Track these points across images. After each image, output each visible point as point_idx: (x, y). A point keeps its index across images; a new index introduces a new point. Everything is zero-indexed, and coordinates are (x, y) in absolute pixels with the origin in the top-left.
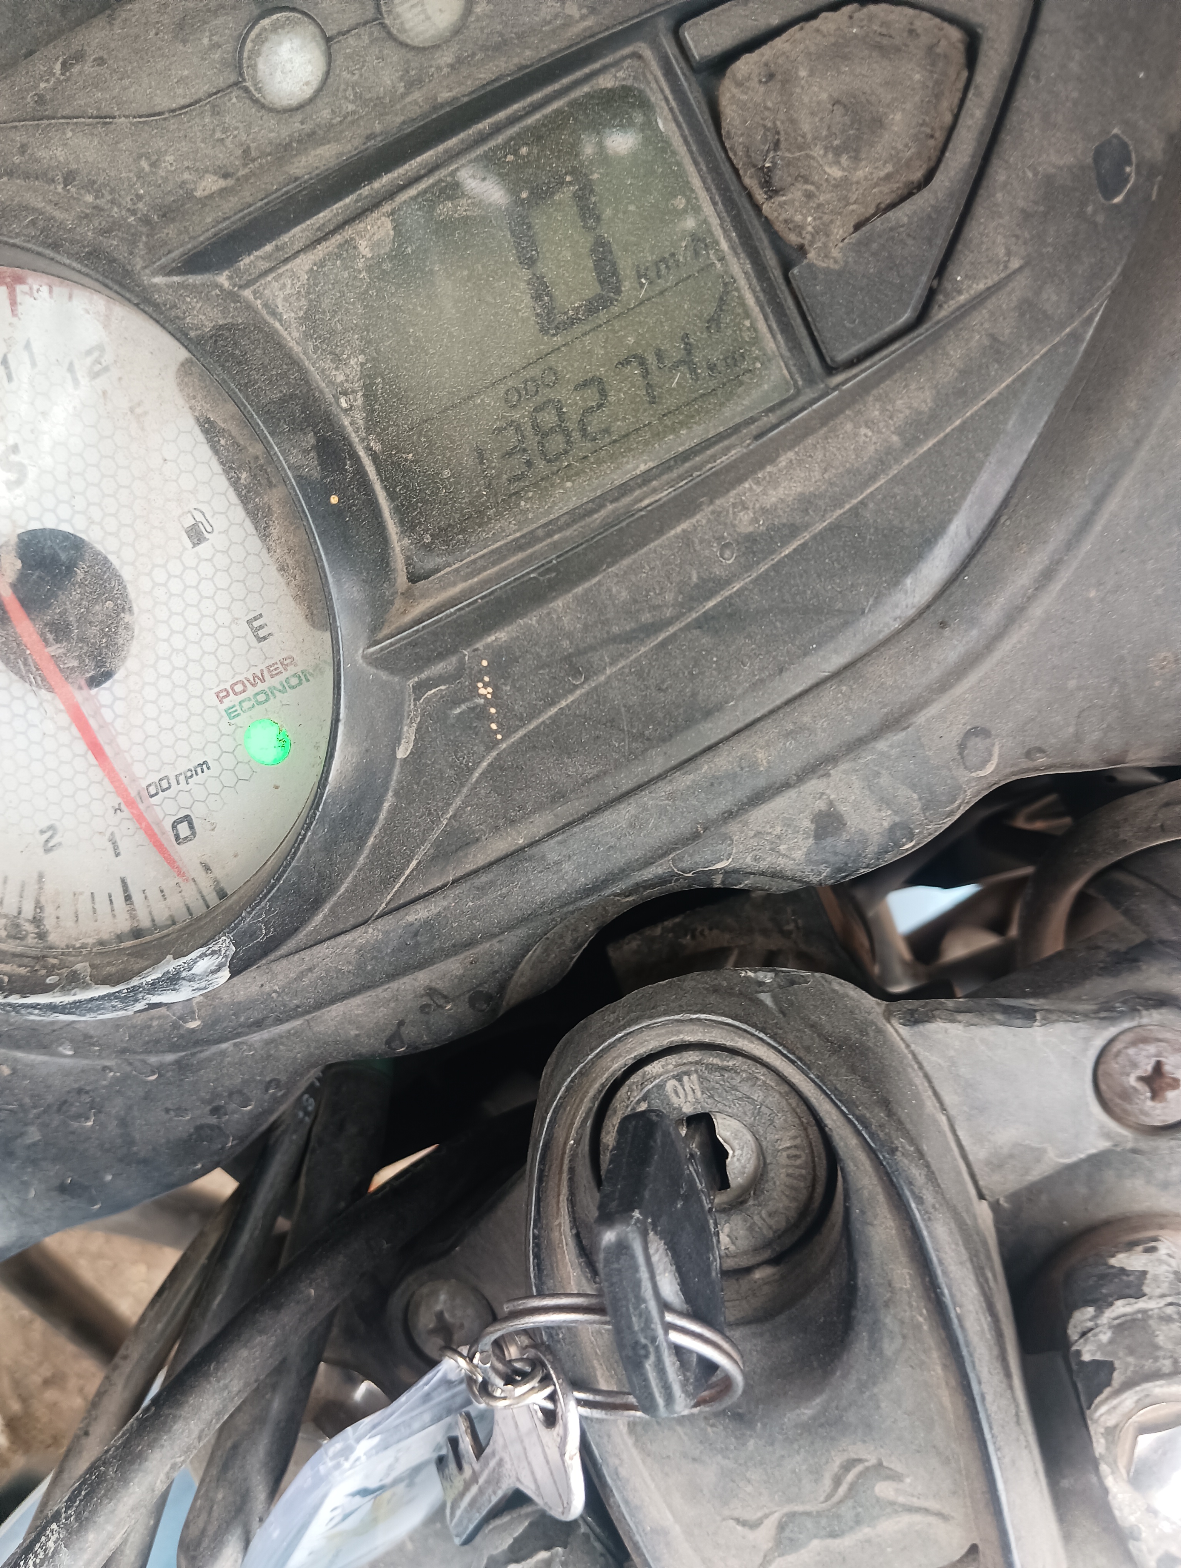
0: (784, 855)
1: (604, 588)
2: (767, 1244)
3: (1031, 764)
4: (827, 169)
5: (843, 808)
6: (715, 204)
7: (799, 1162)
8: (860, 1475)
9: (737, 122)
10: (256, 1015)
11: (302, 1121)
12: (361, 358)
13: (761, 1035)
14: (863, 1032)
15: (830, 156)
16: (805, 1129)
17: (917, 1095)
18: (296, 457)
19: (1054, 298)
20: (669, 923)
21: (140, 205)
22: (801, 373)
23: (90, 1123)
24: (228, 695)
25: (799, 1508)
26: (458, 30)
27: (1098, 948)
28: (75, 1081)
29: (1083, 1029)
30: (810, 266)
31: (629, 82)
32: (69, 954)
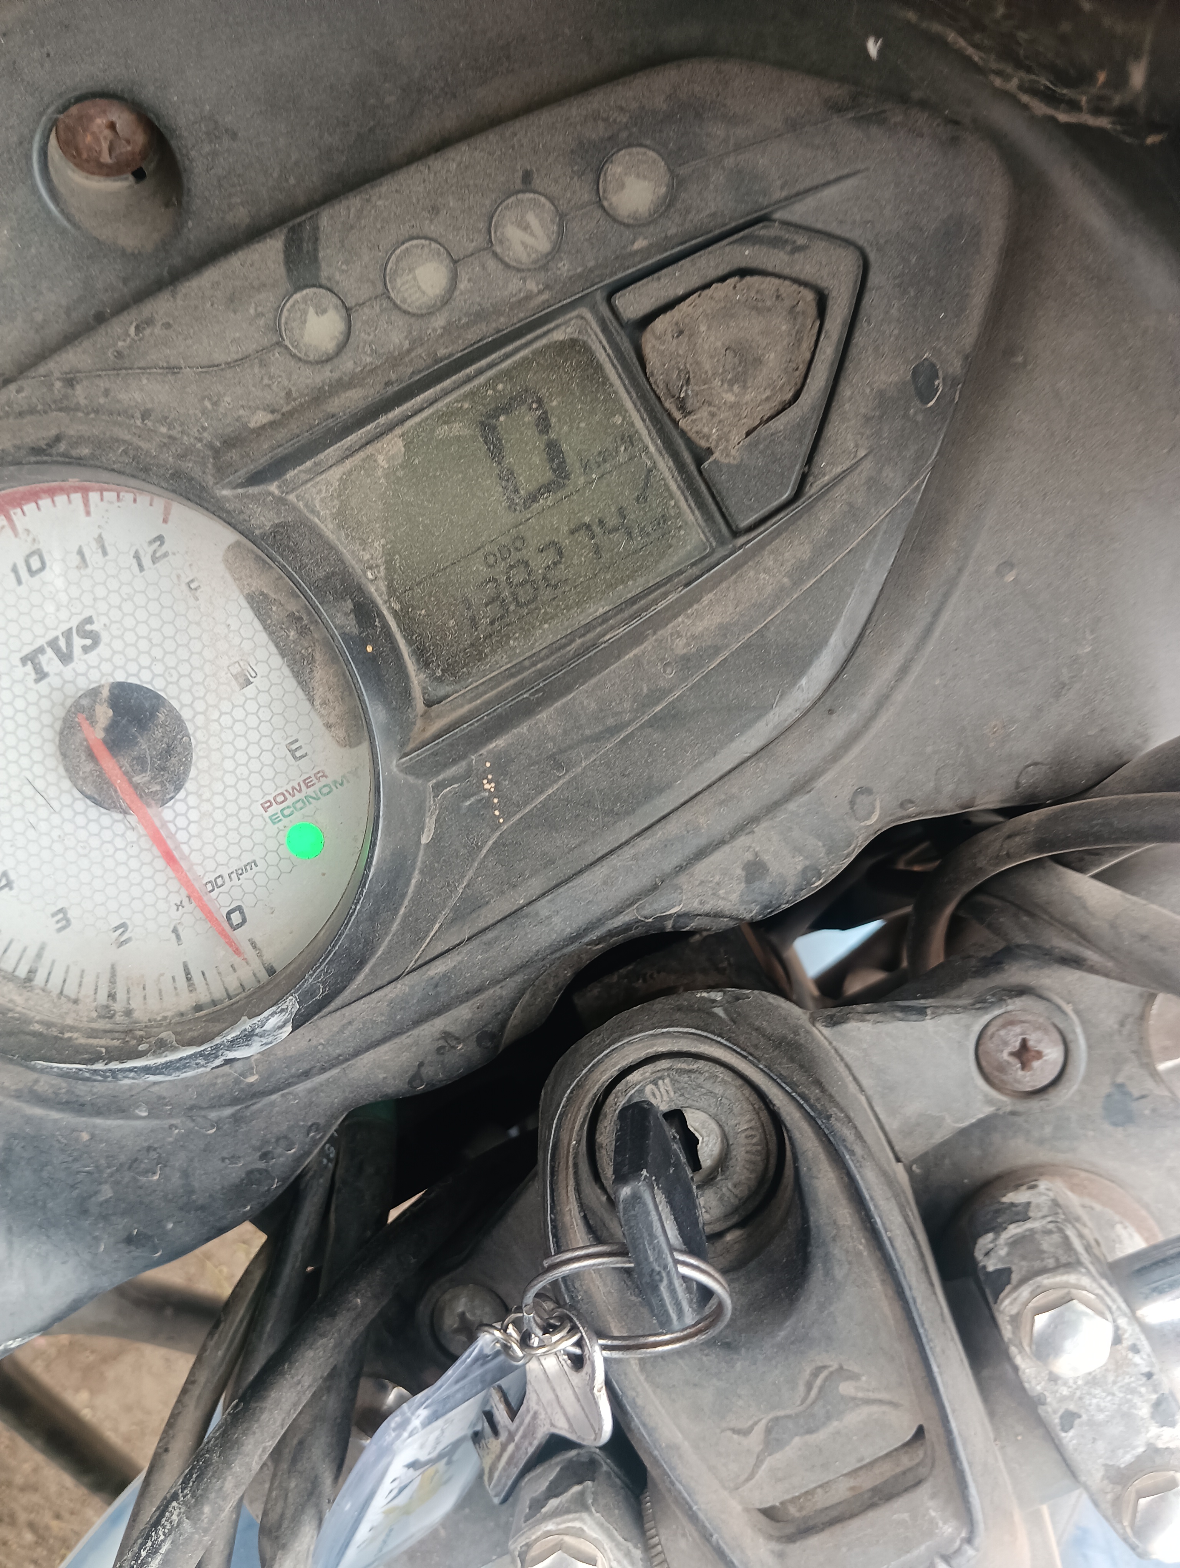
0: (723, 899)
1: (577, 702)
2: (735, 1211)
3: (905, 813)
4: (724, 395)
5: (766, 858)
6: (644, 421)
7: (755, 1140)
8: (826, 1379)
9: (658, 364)
10: (305, 1066)
11: (326, 1167)
12: (383, 541)
13: (719, 1039)
14: (796, 1033)
15: (726, 386)
16: (758, 1113)
17: (841, 1079)
18: (340, 619)
19: (891, 475)
20: (623, 971)
21: (205, 435)
22: (715, 538)
23: (156, 1177)
24: (271, 805)
25: (781, 1413)
26: (446, 300)
27: (970, 957)
28: (145, 1141)
29: (964, 1018)
30: (716, 462)
31: (575, 336)
32: (152, 1026)
